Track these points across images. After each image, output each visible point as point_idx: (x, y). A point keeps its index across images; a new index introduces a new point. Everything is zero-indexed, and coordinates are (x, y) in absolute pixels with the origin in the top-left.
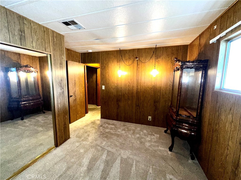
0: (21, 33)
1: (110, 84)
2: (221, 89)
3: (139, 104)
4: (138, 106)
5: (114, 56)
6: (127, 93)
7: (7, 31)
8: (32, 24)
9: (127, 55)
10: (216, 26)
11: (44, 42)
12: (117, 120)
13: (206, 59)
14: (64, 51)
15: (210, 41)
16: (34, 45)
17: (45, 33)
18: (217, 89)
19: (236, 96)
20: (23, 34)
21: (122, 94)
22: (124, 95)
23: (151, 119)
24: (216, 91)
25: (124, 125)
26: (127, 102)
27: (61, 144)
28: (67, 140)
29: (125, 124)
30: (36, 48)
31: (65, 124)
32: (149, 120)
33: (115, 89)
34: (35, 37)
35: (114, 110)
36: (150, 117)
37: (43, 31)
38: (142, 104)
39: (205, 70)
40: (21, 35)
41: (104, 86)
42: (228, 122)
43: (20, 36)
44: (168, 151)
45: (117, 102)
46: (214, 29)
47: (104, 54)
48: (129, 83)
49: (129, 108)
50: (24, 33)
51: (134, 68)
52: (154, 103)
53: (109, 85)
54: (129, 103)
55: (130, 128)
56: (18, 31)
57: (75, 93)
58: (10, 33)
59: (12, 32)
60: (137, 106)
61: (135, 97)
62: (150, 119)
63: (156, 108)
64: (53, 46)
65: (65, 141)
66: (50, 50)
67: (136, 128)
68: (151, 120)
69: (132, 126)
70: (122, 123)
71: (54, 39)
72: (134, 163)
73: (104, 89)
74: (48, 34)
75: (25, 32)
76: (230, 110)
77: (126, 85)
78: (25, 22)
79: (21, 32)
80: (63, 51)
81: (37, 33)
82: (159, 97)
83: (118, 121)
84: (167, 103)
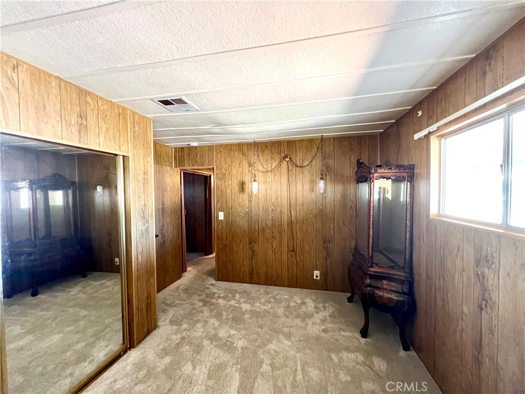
0: (82, 120)
1: (235, 208)
2: (439, 215)
3: (295, 246)
4: (294, 250)
5: (243, 155)
6: (269, 225)
7: (58, 119)
8: (100, 103)
9: (268, 152)
10: (421, 111)
11: (117, 134)
12: (251, 281)
13: (410, 164)
14: (151, 149)
15: (415, 135)
16: (101, 141)
17: (121, 118)
18: (433, 215)
19: (463, 228)
20: (85, 123)
21: (260, 227)
22: (263, 230)
23: (319, 276)
24: (433, 219)
25: (267, 293)
26: (270, 243)
27: (140, 342)
28: (152, 331)
29: (268, 290)
30: (105, 146)
31: (149, 297)
32: (315, 277)
33: (244, 219)
34: (104, 126)
35: (245, 263)
36: (317, 273)
37: (118, 114)
38: (299, 247)
39: (411, 182)
40: (81, 124)
41: (223, 213)
42: (457, 273)
43: (79, 127)
44: (359, 338)
45: (250, 243)
46: (419, 115)
47: (222, 149)
48: (274, 206)
49: (275, 256)
50: (86, 120)
51: (282, 177)
52: (324, 244)
53: (232, 211)
54: (274, 246)
55: (280, 298)
56: (76, 118)
57: (162, 230)
58: (64, 122)
59: (66, 121)
60: (291, 251)
61: (286, 232)
62: (317, 276)
63: (328, 255)
64: (132, 140)
65: (148, 335)
66: (127, 149)
67: (291, 297)
68: (318, 278)
69: (282, 293)
70: (262, 289)
71: (134, 127)
72: (299, 368)
73: (221, 220)
74: (125, 119)
75: (88, 119)
76: (458, 250)
77: (266, 210)
78: (89, 100)
79: (80, 119)
80: (149, 148)
81: (106, 118)
82: (332, 232)
83: (252, 283)
84: (348, 243)
